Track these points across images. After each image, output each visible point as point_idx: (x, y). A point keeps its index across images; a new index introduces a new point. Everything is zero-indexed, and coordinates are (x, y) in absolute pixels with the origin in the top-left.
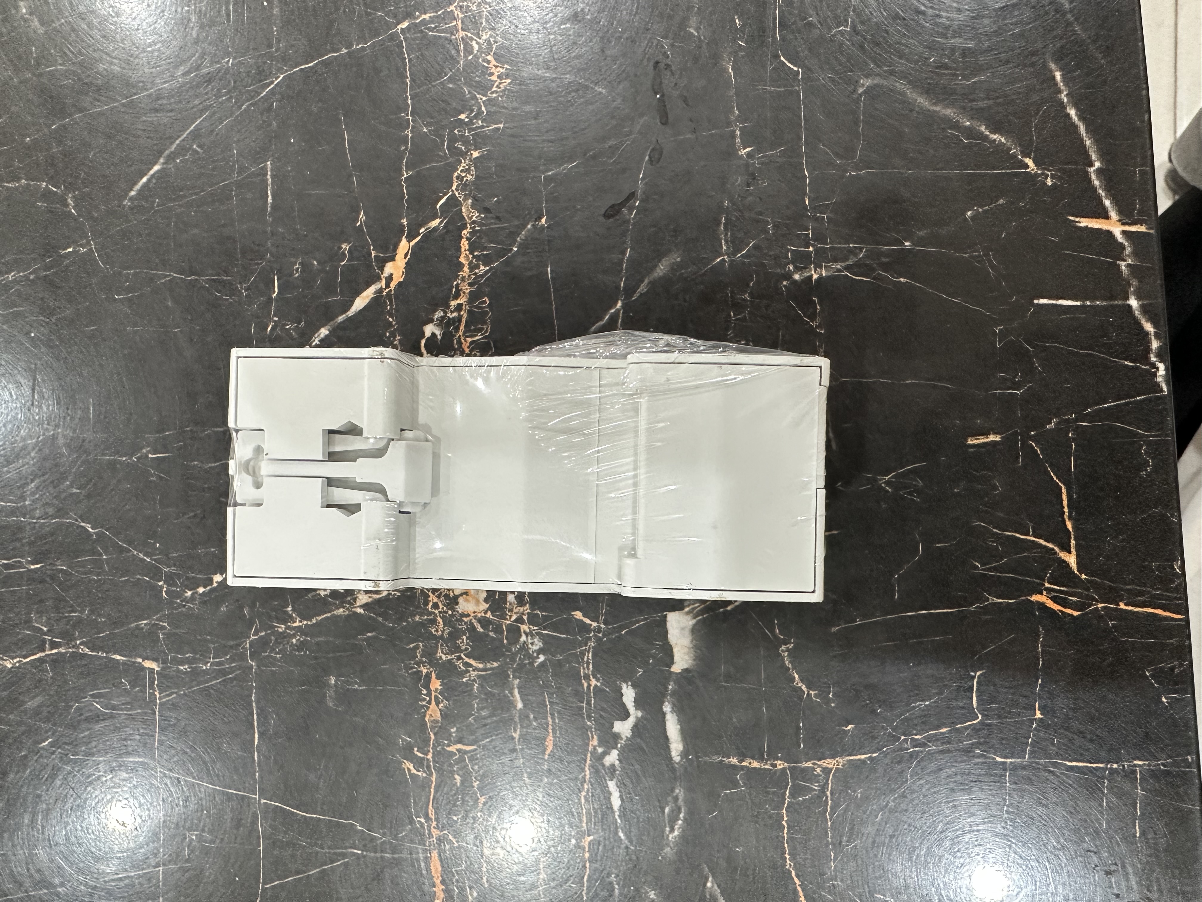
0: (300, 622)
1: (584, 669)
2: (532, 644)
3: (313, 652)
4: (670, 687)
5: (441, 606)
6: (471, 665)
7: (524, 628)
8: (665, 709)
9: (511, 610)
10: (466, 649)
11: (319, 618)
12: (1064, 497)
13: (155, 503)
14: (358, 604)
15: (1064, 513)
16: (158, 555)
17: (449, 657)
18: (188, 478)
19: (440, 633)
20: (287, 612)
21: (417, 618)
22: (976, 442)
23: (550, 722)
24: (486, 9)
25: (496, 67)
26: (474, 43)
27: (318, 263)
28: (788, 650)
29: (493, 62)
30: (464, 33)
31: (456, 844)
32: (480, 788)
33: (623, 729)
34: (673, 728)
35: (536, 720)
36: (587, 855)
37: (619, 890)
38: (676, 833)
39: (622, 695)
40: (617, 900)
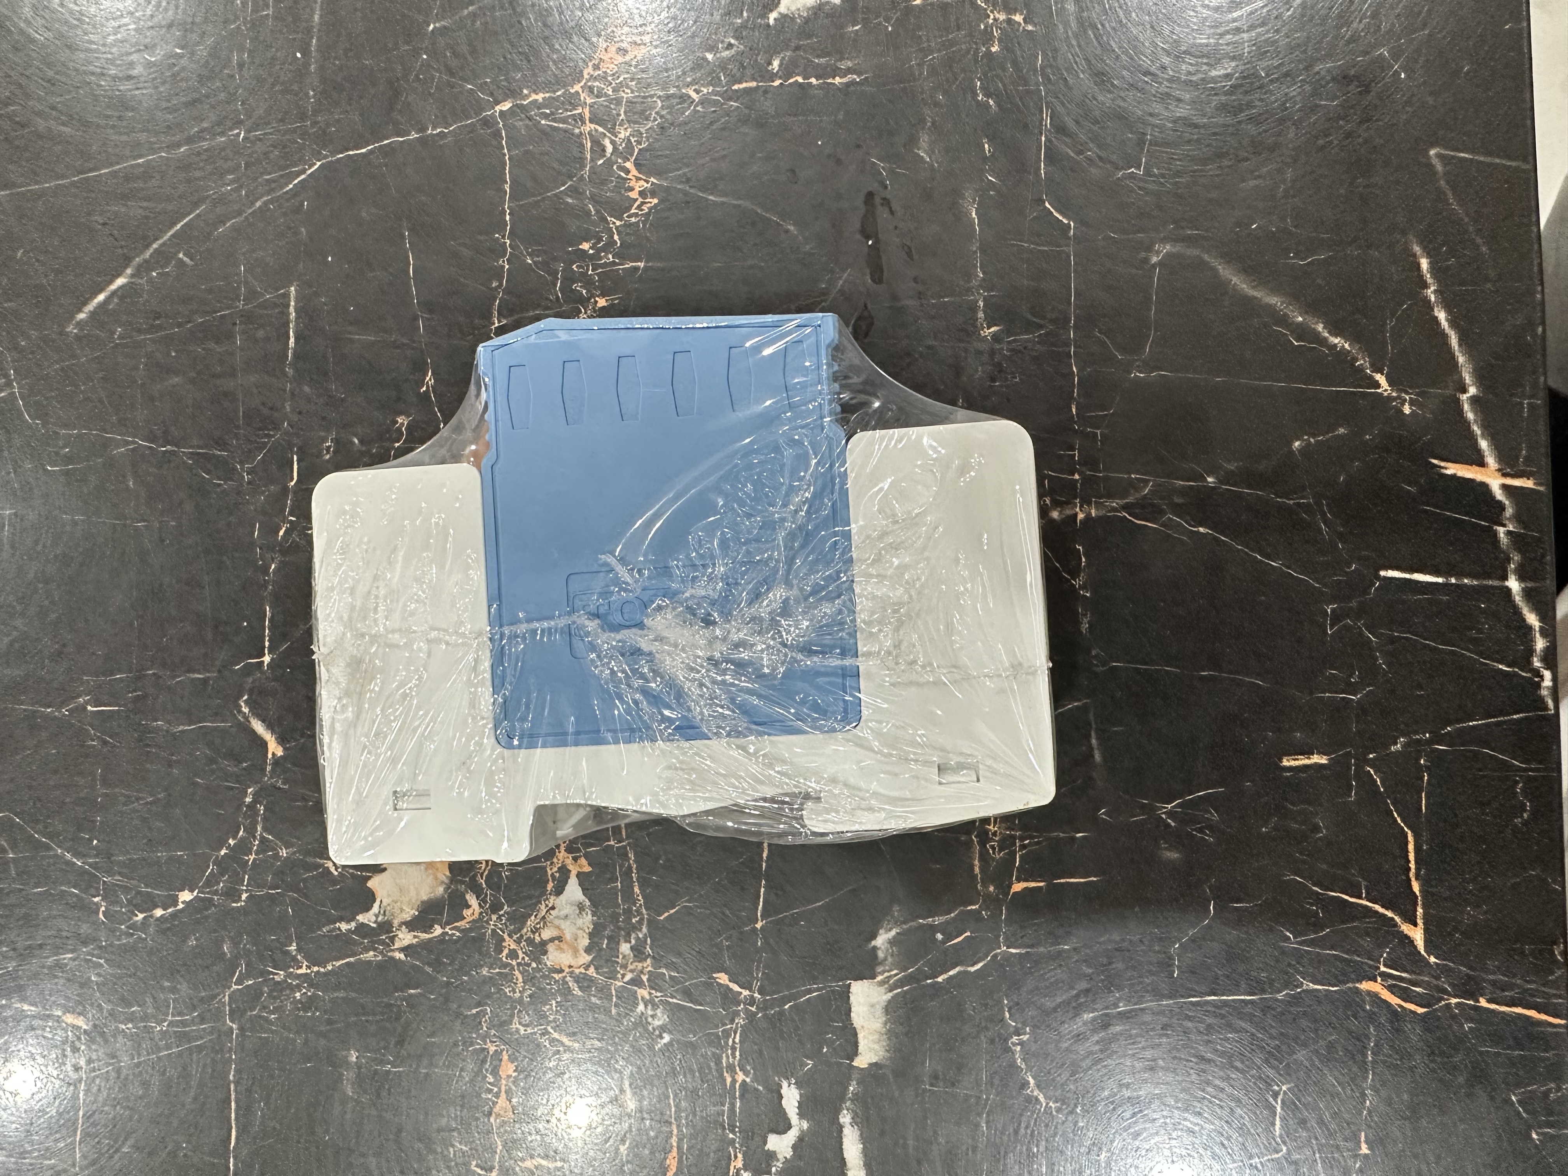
0: (308, 967)
1: (728, 1057)
3: (325, 1012)
4: (851, 1088)
5: (521, 955)
6: (561, 1044)
8: (842, 1120)
9: (624, 967)
10: (555, 1021)
11: (338, 964)
12: (1411, 847)
13: (94, 780)
14: (397, 945)
15: (1410, 869)
16: (97, 856)
17: (529, 1030)
18: (148, 745)
19: (517, 995)
20: (288, 953)
21: (485, 971)
22: (1293, 763)
23: (675, 1132)
24: (626, 95)
25: (638, 179)
26: (607, 142)
27: (361, 441)
28: (1021, 1043)
29: (634, 172)
30: (593, 126)
33: (781, 1146)
34: (853, 1148)
35: (654, 1128)
39: (781, 1097)
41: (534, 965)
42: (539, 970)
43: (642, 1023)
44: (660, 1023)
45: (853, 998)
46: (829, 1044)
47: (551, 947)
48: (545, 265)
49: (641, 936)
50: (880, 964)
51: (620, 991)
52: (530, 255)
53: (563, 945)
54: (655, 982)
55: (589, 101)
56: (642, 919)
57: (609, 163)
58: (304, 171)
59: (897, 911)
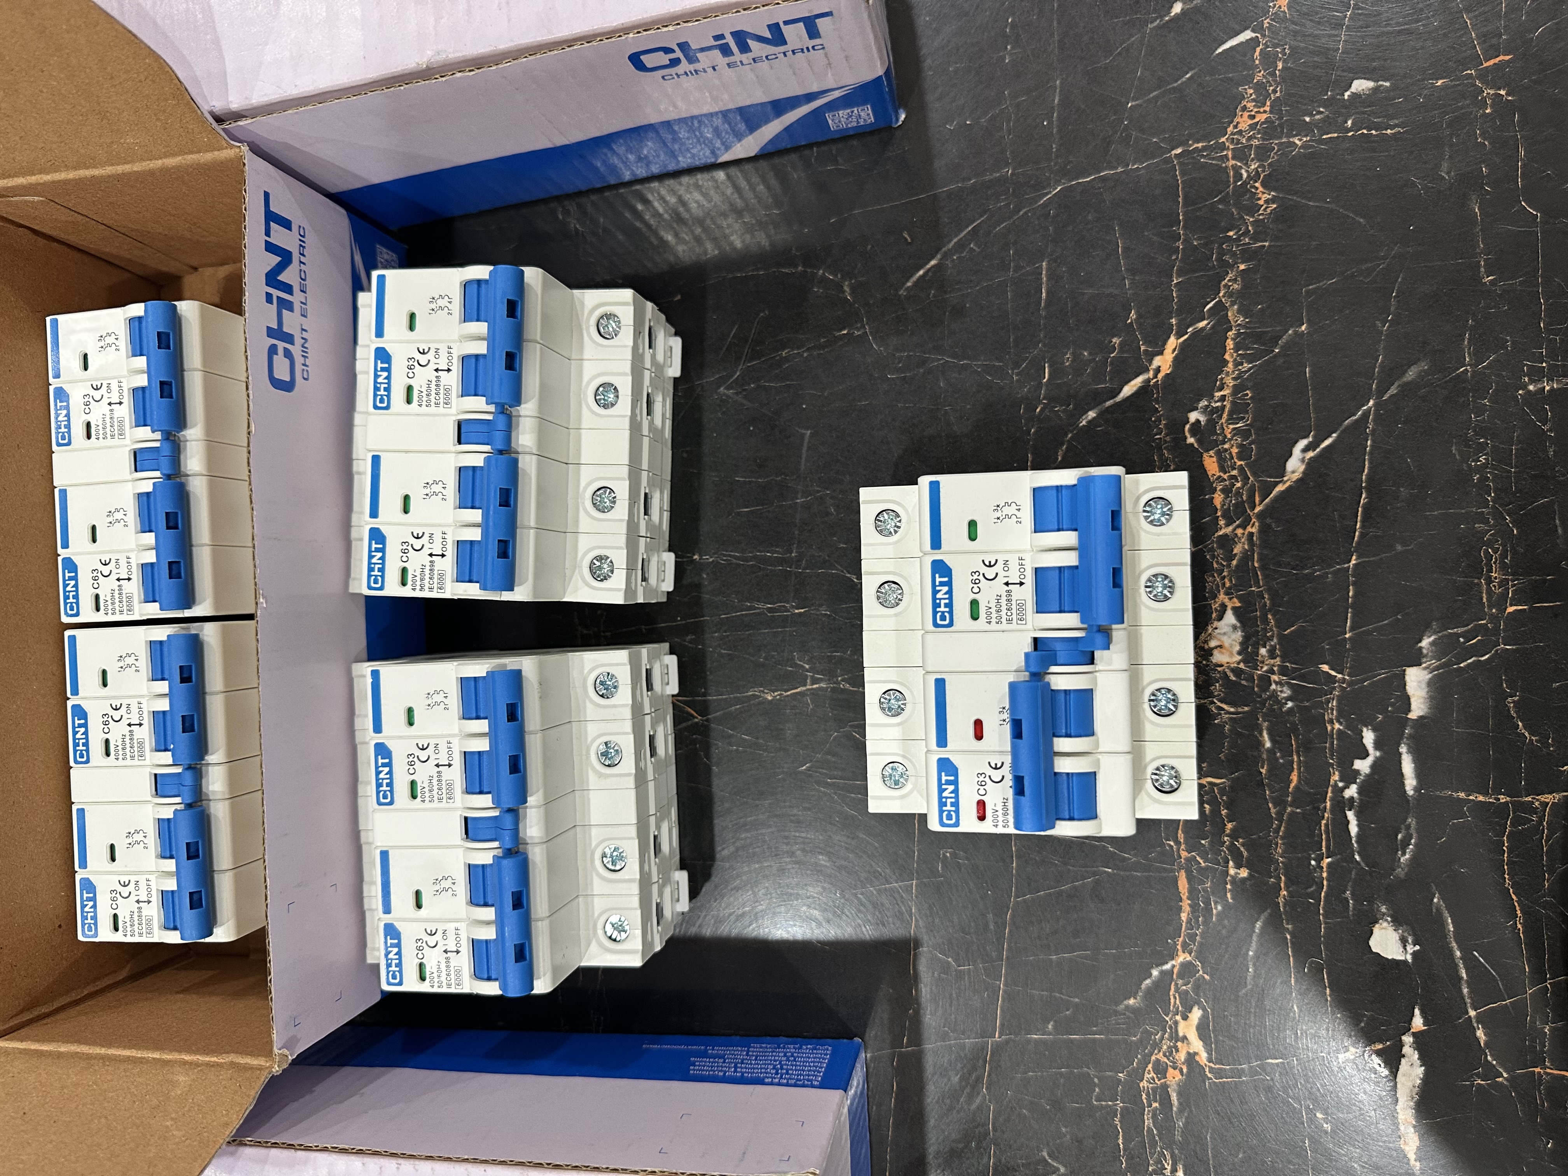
1: (1328, 714)
2: (1281, 692)
4: (1407, 731)
6: (1223, 709)
7: (1275, 678)
8: (1401, 750)
9: (1263, 662)
10: (1219, 695)
17: (1202, 702)
23: (1295, 758)
24: (1255, 142)
25: (1264, 193)
26: (1243, 171)
27: (1090, 354)
28: (1514, 702)
29: (1261, 189)
30: (1234, 162)
31: (1203, 864)
32: (1227, 816)
33: (1363, 766)
34: (1408, 766)
35: (1282, 758)
36: (1325, 875)
37: (1353, 905)
38: (1407, 856)
39: (1362, 737)
40: (1351, 913)
41: (1204, 662)
42: (1207, 666)
43: (1274, 695)
44: (1285, 695)
45: (1407, 678)
46: (1392, 705)
47: (1215, 652)
48: (1206, 244)
49: (1272, 643)
50: (1424, 657)
51: (1261, 677)
52: (1195, 239)
53: (1224, 651)
54: (1283, 671)
55: (1231, 147)
56: (1273, 634)
57: (1245, 183)
58: (1050, 192)
59: (1434, 625)
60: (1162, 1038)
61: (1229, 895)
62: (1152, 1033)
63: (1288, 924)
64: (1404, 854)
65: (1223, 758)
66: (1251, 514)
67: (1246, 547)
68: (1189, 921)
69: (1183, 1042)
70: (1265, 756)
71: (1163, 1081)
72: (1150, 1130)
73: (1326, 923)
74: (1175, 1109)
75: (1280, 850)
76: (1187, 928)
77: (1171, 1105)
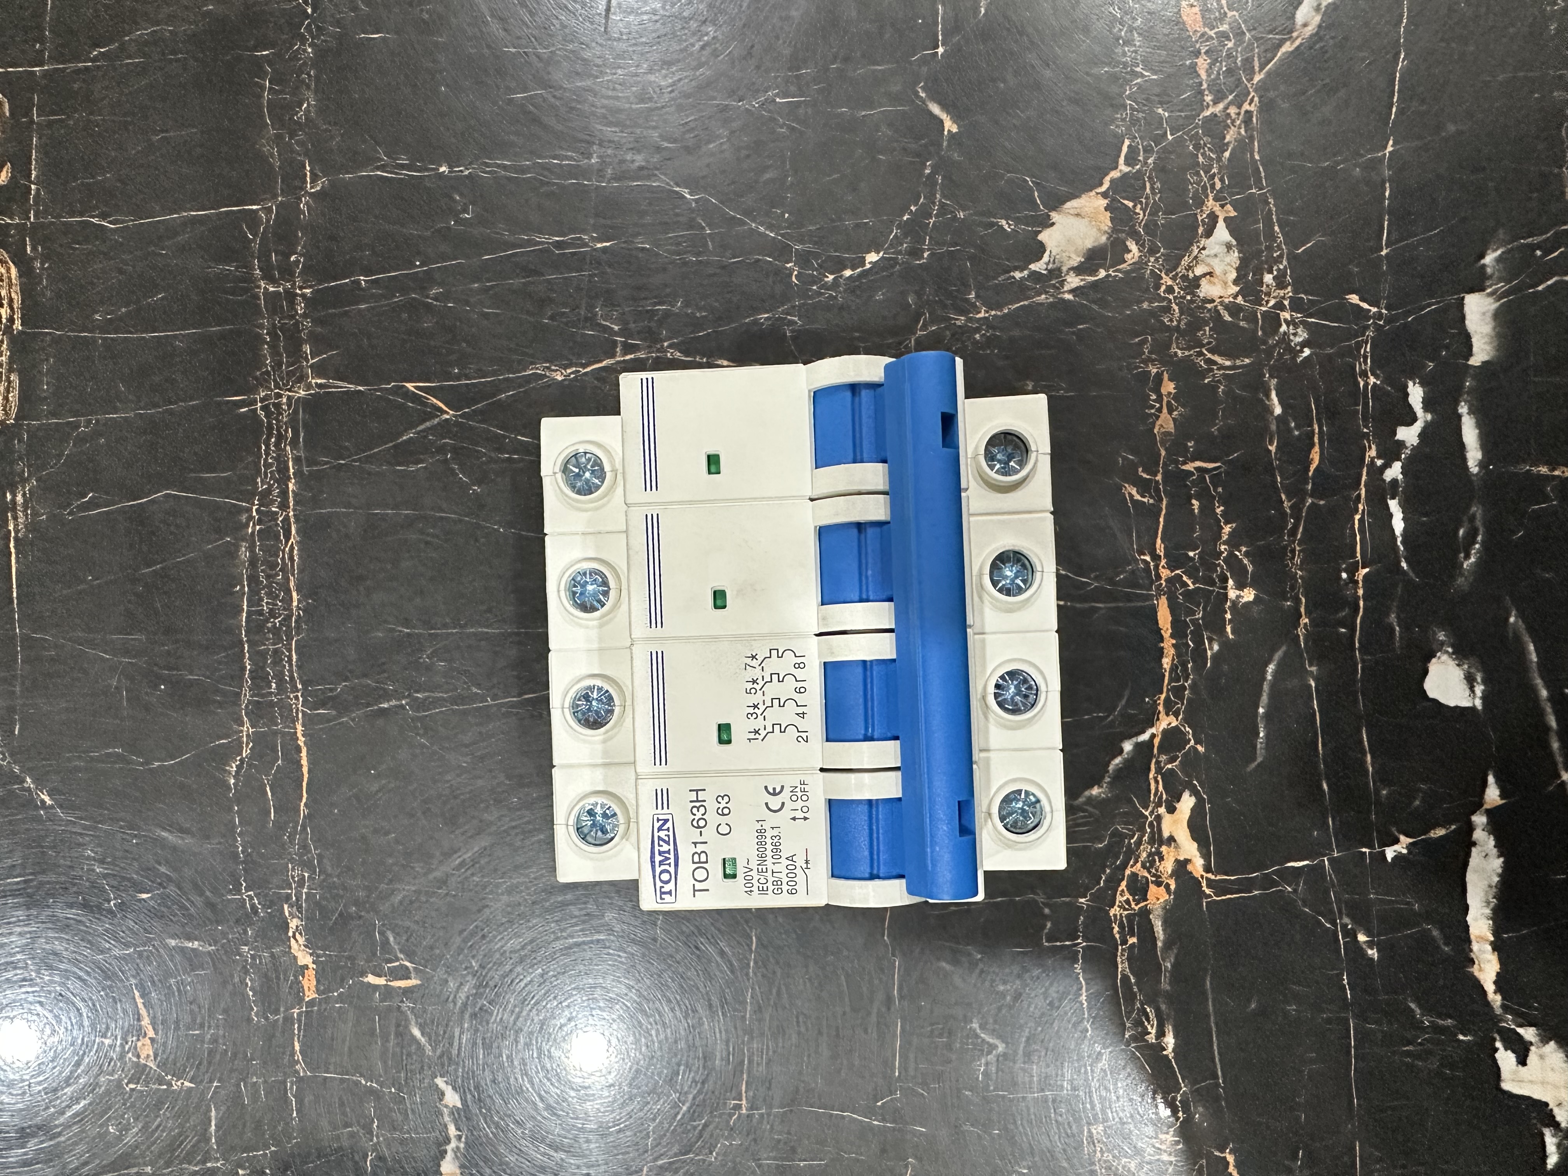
0: (986, 312)
1: (1360, 364)
2: (1295, 334)
3: (1004, 350)
4: (1468, 384)
5: (1177, 290)
6: (1215, 363)
7: (1285, 315)
8: (1460, 411)
9: (1268, 294)
10: (1209, 343)
11: (1013, 307)
14: (1066, 289)
16: (788, 227)
17: (1187, 353)
18: (832, 130)
19: (1175, 323)
20: (967, 301)
21: (1145, 305)
23: (1316, 429)
31: (1192, 587)
32: (1224, 514)
33: (1408, 435)
34: (1470, 434)
35: (1297, 427)
36: (1361, 592)
37: (1401, 632)
38: (1473, 559)
39: (1407, 395)
40: (1397, 644)
41: (1189, 297)
42: (1192, 301)
43: (1285, 339)
44: (1301, 339)
45: (1467, 309)
46: (1447, 347)
47: (1204, 282)
49: (1281, 267)
51: (1266, 315)
53: (1214, 279)
54: (1296, 305)
56: (1282, 254)
59: (1501, 233)
60: (1139, 843)
61: (1229, 629)
62: (1125, 836)
63: (1311, 665)
64: (1467, 557)
65: (1216, 433)
66: (1249, 86)
67: (1243, 131)
68: (1174, 668)
69: (1169, 845)
70: (1273, 427)
71: (1142, 904)
72: (1125, 978)
73: (1363, 661)
74: (1160, 944)
75: (1297, 560)
76: (1171, 680)
77: (1154, 939)
